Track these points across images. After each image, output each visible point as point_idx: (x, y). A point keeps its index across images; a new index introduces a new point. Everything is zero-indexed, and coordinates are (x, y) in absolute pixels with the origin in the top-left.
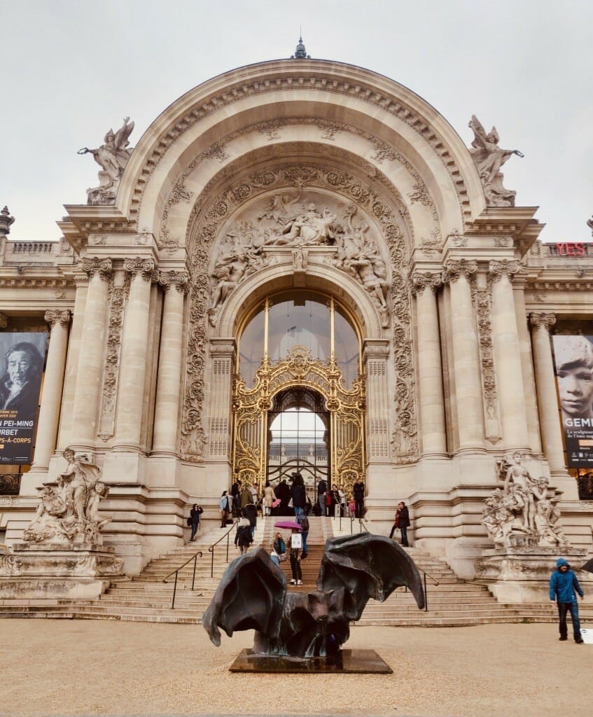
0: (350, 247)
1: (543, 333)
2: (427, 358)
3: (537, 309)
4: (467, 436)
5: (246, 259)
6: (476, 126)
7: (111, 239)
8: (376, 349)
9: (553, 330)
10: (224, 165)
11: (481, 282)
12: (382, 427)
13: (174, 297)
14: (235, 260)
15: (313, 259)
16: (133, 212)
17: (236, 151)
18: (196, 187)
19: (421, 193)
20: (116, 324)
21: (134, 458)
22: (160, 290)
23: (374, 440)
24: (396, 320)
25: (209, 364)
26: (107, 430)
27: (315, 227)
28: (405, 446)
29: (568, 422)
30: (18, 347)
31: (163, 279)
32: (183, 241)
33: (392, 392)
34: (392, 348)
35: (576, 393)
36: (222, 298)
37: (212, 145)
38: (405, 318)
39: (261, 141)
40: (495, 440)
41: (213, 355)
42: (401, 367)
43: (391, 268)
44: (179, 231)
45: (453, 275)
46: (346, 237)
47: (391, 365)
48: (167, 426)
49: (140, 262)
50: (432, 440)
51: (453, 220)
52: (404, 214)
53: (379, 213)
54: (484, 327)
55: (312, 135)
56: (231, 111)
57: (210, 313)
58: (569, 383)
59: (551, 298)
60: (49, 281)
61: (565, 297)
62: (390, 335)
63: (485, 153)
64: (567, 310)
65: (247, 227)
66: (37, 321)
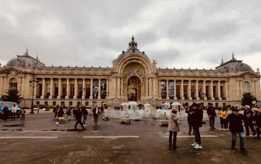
0: (140, 72)
1: (160, 82)
2: (147, 86)
3: (159, 79)
4: (150, 94)
5: (129, 74)
6: (153, 60)
7: (116, 74)
8: (142, 84)
9: (161, 81)
10: (126, 64)
11: (152, 79)
12: (142, 92)
13: (122, 80)
14: (127, 74)
15: (136, 74)
16: (118, 71)
17: (128, 63)
18: (124, 67)
19: (147, 68)
20: (117, 83)
21: (120, 96)
22: (121, 79)
23: (142, 94)
24: (144, 81)
25: (125, 86)
26: (117, 93)
27: (136, 71)
28: (145, 94)
29: (162, 91)
30: (103, 83)
31: (121, 78)
32: (122, 73)
33: (144, 89)
34: (144, 84)
35: (163, 88)
36: (126, 79)
37: (125, 62)
38: (145, 81)
39: (130, 62)
40: (153, 94)
41: (125, 85)
42: (145, 86)
43: (144, 75)
44: (122, 72)
45: (150, 78)
46: (139, 71)
47: (144, 86)
48: (122, 93)
49: (119, 77)
50: (147, 94)
51: (150, 72)
52: (145, 70)
53: (143, 69)
54: (152, 83)
55: (136, 61)
56: (127, 59)
57: (125, 80)
58: (162, 87)
59: (161, 78)
60: (106, 75)
61: (162, 78)
62: (144, 83)
63: (154, 63)
64: (163, 79)
65: (128, 70)
66: (105, 80)
